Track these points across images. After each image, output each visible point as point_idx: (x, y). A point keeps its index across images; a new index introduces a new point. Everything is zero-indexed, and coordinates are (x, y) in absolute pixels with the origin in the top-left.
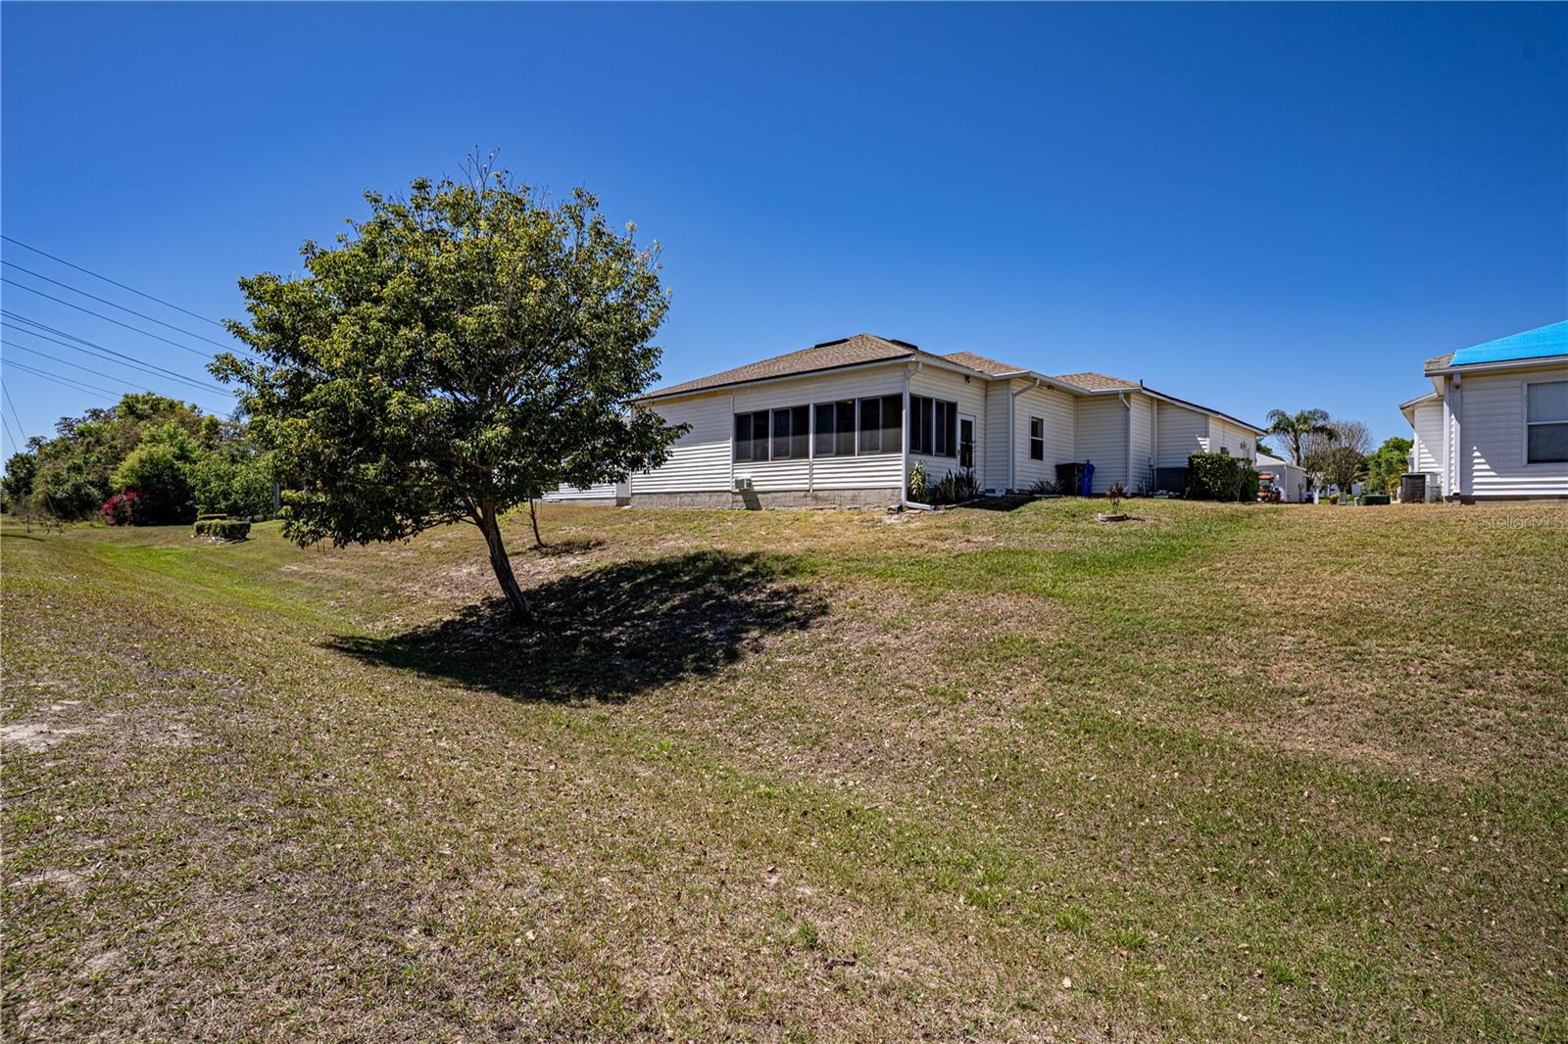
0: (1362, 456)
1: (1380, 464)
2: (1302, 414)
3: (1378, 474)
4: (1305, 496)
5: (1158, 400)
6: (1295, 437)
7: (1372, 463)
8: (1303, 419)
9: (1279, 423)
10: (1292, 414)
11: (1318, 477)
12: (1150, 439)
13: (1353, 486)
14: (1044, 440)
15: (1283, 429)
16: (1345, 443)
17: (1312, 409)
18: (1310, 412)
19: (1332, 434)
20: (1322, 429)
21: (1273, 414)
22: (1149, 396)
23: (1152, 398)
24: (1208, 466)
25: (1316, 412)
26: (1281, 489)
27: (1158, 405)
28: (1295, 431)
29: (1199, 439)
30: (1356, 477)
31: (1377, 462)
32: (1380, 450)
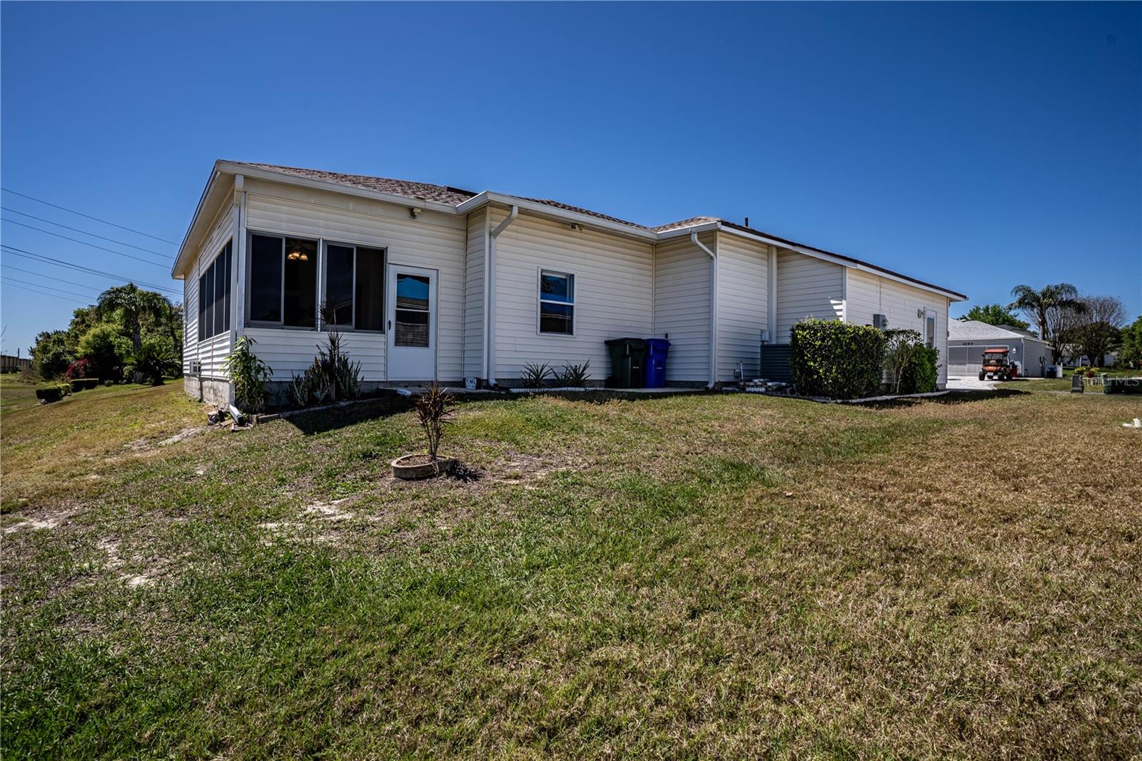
0: (1117, 330)
1: (1134, 336)
2: (1048, 289)
3: (1132, 346)
4: (1047, 369)
5: (779, 249)
6: (1041, 310)
7: (1126, 335)
8: (1049, 293)
9: (1024, 298)
10: (1038, 289)
11: (1067, 349)
12: (766, 304)
13: (1105, 357)
14: (575, 304)
15: (1028, 303)
16: (1096, 318)
17: (1058, 283)
18: (1057, 287)
19: (1080, 308)
20: (1069, 303)
21: (1017, 290)
22: (765, 243)
23: (769, 245)
24: (818, 343)
25: (1063, 287)
26: (1017, 363)
27: (778, 256)
28: (1040, 305)
29: (832, 302)
30: (1109, 349)
31: (1131, 334)
32: (1135, 324)
